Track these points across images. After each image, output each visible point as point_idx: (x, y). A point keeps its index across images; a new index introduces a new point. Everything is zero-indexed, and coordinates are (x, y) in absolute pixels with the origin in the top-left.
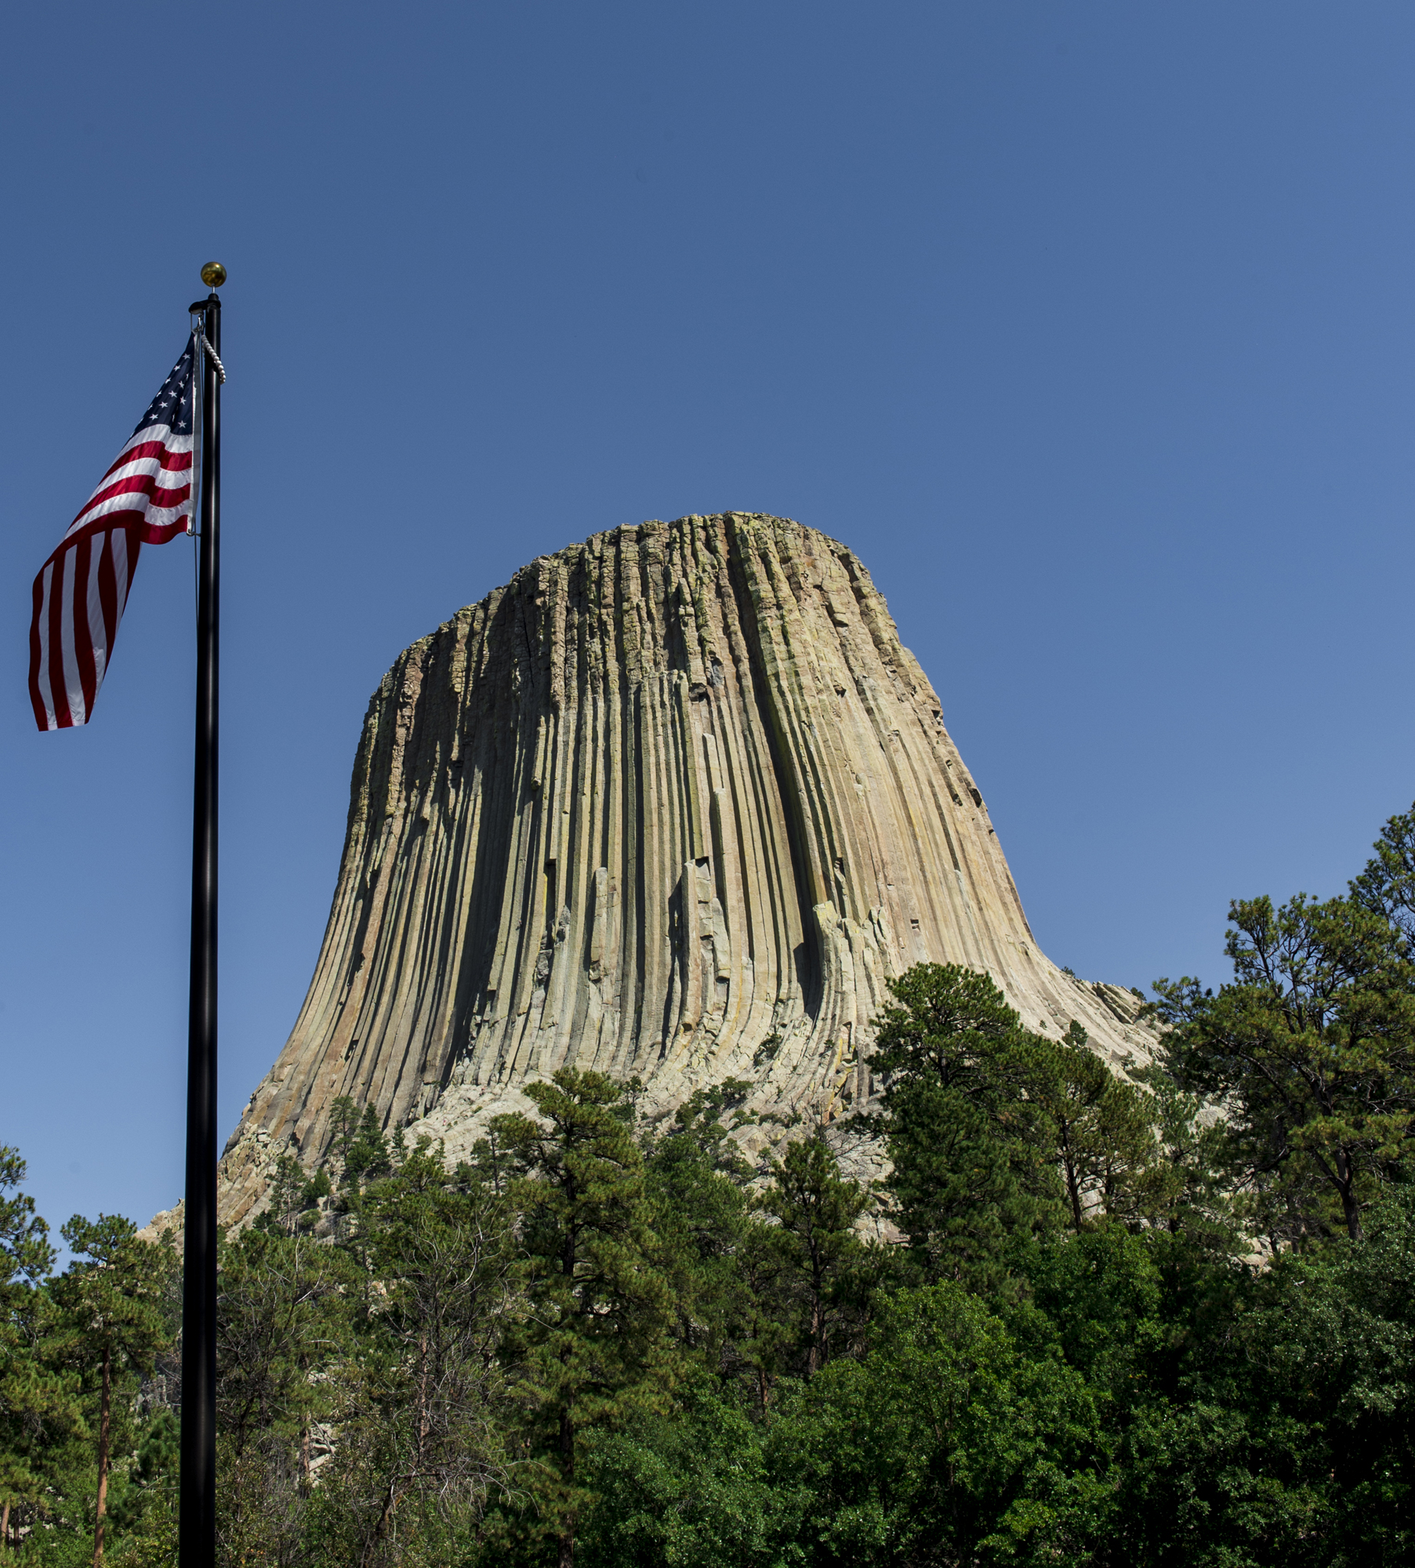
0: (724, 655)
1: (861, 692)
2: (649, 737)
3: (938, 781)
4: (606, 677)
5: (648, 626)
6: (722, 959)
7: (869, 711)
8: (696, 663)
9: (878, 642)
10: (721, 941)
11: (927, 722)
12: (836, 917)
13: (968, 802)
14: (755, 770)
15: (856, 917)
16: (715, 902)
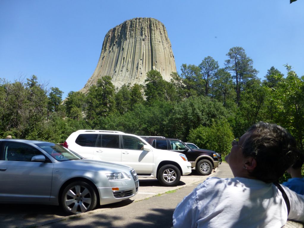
0: (147, 36)
1: (162, 42)
2: (137, 44)
3: (169, 54)
4: (133, 36)
5: (139, 31)
6: (142, 71)
7: (163, 45)
8: (144, 36)
9: (165, 37)
10: (142, 69)
11: (169, 47)
12: (155, 68)
13: (172, 57)
14: (149, 50)
15: (157, 68)
16: (142, 64)
